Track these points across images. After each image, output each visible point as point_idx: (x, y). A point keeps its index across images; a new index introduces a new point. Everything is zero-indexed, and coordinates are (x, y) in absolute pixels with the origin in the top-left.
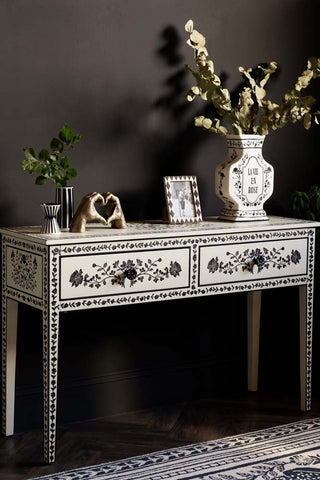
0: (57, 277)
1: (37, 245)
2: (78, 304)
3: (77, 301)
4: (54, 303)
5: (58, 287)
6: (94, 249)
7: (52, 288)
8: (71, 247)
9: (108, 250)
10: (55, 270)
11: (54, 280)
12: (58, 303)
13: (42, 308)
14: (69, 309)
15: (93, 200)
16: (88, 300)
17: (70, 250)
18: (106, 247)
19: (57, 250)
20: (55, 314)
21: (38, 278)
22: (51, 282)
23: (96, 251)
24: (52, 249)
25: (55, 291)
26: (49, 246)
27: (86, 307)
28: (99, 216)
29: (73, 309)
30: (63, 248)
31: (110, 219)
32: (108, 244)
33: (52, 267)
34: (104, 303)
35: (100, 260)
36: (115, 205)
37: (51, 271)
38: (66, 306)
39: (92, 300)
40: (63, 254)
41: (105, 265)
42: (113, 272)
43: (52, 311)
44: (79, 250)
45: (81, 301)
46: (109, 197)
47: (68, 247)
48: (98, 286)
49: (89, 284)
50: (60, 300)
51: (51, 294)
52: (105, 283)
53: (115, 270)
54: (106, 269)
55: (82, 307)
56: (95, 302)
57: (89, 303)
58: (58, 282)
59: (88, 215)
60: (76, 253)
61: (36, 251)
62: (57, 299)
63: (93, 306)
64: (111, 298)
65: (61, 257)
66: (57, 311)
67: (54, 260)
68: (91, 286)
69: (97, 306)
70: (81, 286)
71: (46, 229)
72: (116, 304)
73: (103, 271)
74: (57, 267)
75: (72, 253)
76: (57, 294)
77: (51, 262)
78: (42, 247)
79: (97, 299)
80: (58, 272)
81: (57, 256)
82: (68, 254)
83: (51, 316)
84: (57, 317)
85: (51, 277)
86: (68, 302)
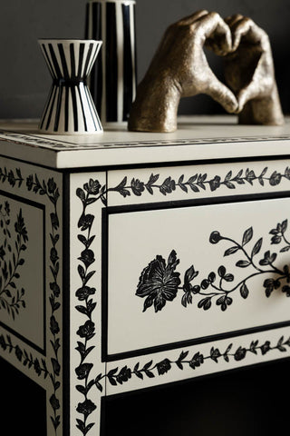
0: (95, 282)
1: (27, 171)
2: (164, 367)
3: (158, 358)
4: (84, 370)
5: (96, 316)
6: (215, 184)
7: (77, 320)
8: (143, 176)
9: (256, 188)
10: (87, 257)
11: (84, 292)
12: (99, 368)
13: (44, 382)
14: (134, 384)
15: (201, 33)
16: (192, 350)
17: (138, 188)
18: (251, 177)
19: (93, 187)
20: (86, 407)
21: (31, 279)
22: (74, 301)
23: (223, 191)
24: (77, 182)
25: (86, 330)
26: (67, 172)
27: (187, 373)
28: (216, 85)
29: (147, 383)
30: (115, 179)
31: (246, 95)
32: (257, 168)
33: (76, 248)
34: (240, 355)
35: (231, 220)
36: (259, 54)
37: (75, 262)
38: (125, 374)
39: (205, 349)
40: (115, 199)
41: (248, 234)
42: (269, 258)
43: (76, 398)
44: (169, 186)
45: (173, 355)
46: (242, 30)
47: (132, 175)
48: (225, 303)
49: (197, 298)
50: (106, 358)
51: (75, 339)
52: (245, 294)
53: (275, 249)
54: (249, 247)
55: (174, 375)
56: (215, 355)
57: (198, 360)
58: (96, 298)
59: (185, 78)
60: (158, 197)
61: (22, 191)
62: (94, 357)
63: (208, 368)
64: (262, 337)
65: (107, 211)
66: (95, 396)
67: (86, 221)
68: (205, 304)
69: (222, 366)
70: (173, 306)
71: (57, 116)
72: (274, 355)
73: (239, 255)
74: (96, 247)
75: (146, 198)
76: (96, 341)
77: (75, 230)
78: (44, 176)
79: (221, 345)
80: (96, 266)
81: (95, 209)
82: (132, 200)
83: (75, 415)
84: (95, 417)
85: (76, 283)
86: (130, 363)
